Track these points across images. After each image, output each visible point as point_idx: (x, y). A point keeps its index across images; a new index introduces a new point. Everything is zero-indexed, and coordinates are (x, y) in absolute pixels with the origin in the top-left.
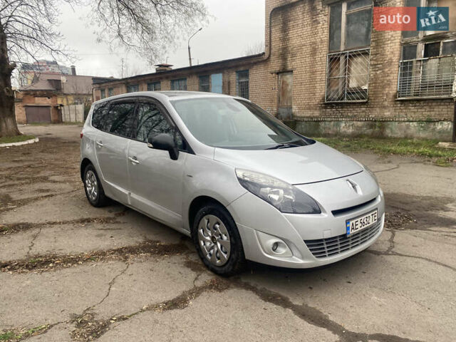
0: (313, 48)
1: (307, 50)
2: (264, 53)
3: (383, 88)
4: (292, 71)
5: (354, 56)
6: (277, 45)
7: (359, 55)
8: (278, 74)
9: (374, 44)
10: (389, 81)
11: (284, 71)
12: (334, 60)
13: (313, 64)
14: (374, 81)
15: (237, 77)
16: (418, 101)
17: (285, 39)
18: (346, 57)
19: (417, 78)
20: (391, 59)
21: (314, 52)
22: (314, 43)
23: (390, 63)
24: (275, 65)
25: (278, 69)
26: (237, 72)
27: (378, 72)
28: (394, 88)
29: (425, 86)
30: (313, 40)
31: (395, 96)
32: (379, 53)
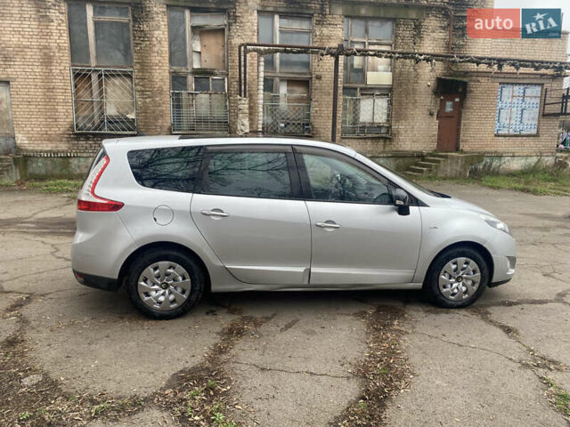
0: (45, 54)
3: (156, 119)
5: (113, 76)
7: (119, 75)
9: (138, 66)
10: (162, 111)
12: (81, 77)
13: (48, 77)
14: (143, 111)
18: (100, 76)
19: (191, 112)
20: (161, 87)
21: (47, 60)
22: (46, 47)
23: (161, 92)
27: (148, 100)
28: (167, 121)
29: (200, 121)
30: (43, 43)
32: (146, 78)
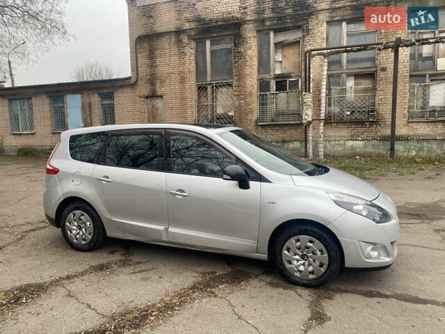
0: (182, 76)
1: (176, 77)
2: (130, 78)
3: (247, 115)
4: (162, 97)
5: (220, 86)
6: (144, 71)
7: (224, 86)
8: (146, 98)
9: (236, 78)
10: (251, 109)
11: (153, 96)
12: (202, 89)
13: (183, 91)
14: (239, 109)
15: (100, 99)
16: (275, 125)
17: (152, 65)
18: (213, 87)
19: (271, 108)
20: (251, 91)
21: (183, 80)
22: (182, 72)
23: (251, 94)
24: (144, 89)
25: (146, 93)
26: (99, 94)
27: (242, 102)
28: (255, 115)
29: (279, 114)
30: (181, 69)
31: (256, 122)
32: (241, 85)
